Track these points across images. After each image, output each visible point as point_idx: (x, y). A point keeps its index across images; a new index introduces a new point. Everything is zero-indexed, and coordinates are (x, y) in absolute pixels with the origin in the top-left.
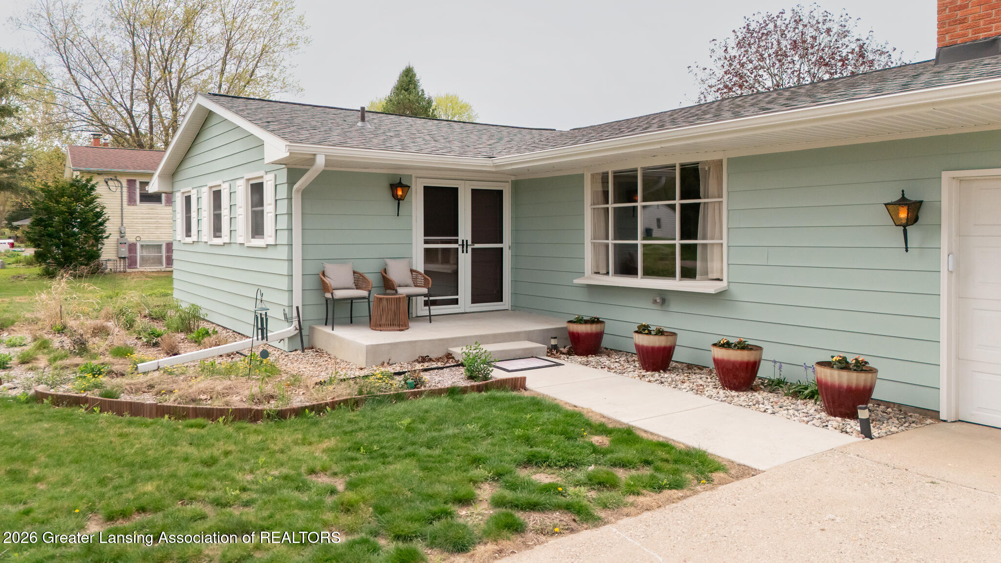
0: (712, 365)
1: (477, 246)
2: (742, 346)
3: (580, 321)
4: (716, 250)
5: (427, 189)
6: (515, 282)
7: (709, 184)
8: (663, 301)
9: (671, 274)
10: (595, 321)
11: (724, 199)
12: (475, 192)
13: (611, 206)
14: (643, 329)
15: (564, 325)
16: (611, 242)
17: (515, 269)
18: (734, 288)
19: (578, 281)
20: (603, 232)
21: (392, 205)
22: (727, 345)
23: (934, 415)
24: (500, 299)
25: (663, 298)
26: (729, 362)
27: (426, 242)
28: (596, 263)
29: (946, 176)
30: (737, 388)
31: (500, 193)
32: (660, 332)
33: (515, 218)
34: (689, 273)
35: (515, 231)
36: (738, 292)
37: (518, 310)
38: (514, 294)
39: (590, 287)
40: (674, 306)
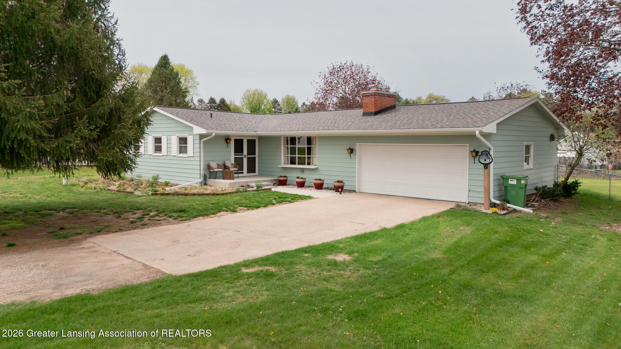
0: (314, 186)
1: (249, 156)
2: (320, 180)
3: (281, 177)
4: (315, 158)
5: (235, 140)
6: (259, 167)
7: (313, 142)
8: (303, 171)
9: (304, 164)
10: (285, 177)
11: (317, 146)
12: (248, 140)
13: (289, 146)
14: (298, 178)
15: (277, 178)
16: (289, 156)
17: (259, 163)
18: (319, 167)
19: (279, 166)
20: (287, 152)
21: (226, 144)
22: (317, 180)
23: (355, 191)
24: (255, 172)
25: (302, 170)
26: (318, 183)
27: (235, 155)
28: (285, 161)
29: (357, 144)
30: (319, 189)
31: (255, 140)
32: (302, 178)
33: (259, 148)
34: (309, 164)
35: (259, 152)
36: (320, 168)
37: (260, 175)
38: (259, 170)
39: (283, 168)
40: (305, 172)
